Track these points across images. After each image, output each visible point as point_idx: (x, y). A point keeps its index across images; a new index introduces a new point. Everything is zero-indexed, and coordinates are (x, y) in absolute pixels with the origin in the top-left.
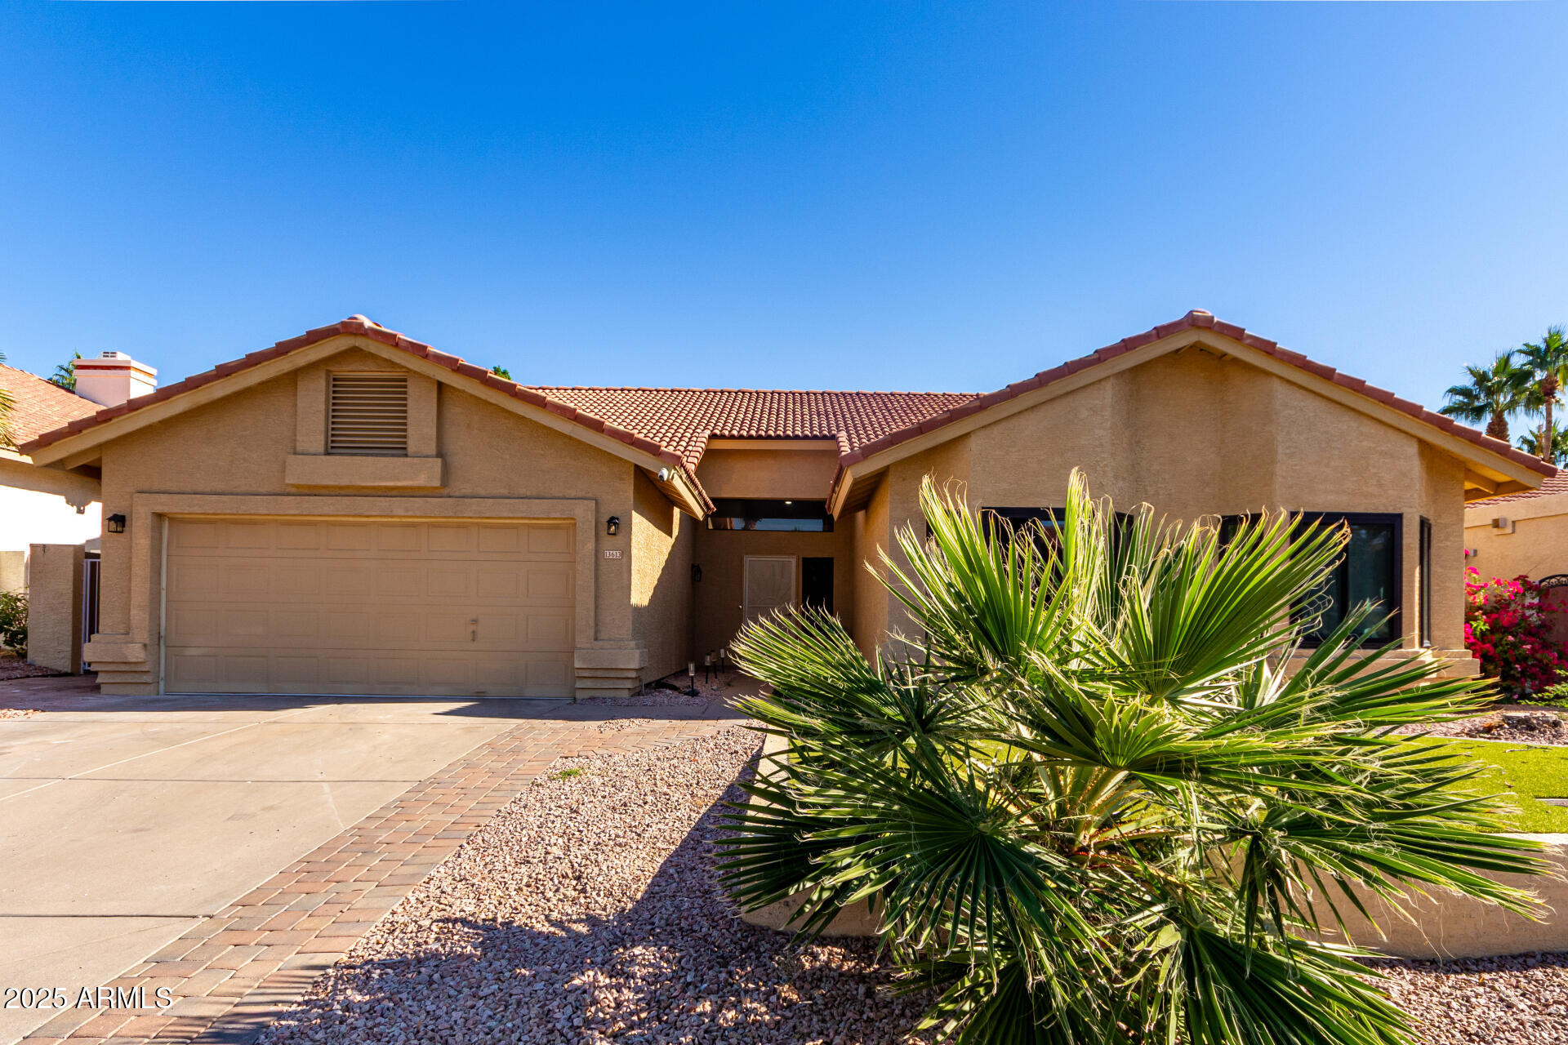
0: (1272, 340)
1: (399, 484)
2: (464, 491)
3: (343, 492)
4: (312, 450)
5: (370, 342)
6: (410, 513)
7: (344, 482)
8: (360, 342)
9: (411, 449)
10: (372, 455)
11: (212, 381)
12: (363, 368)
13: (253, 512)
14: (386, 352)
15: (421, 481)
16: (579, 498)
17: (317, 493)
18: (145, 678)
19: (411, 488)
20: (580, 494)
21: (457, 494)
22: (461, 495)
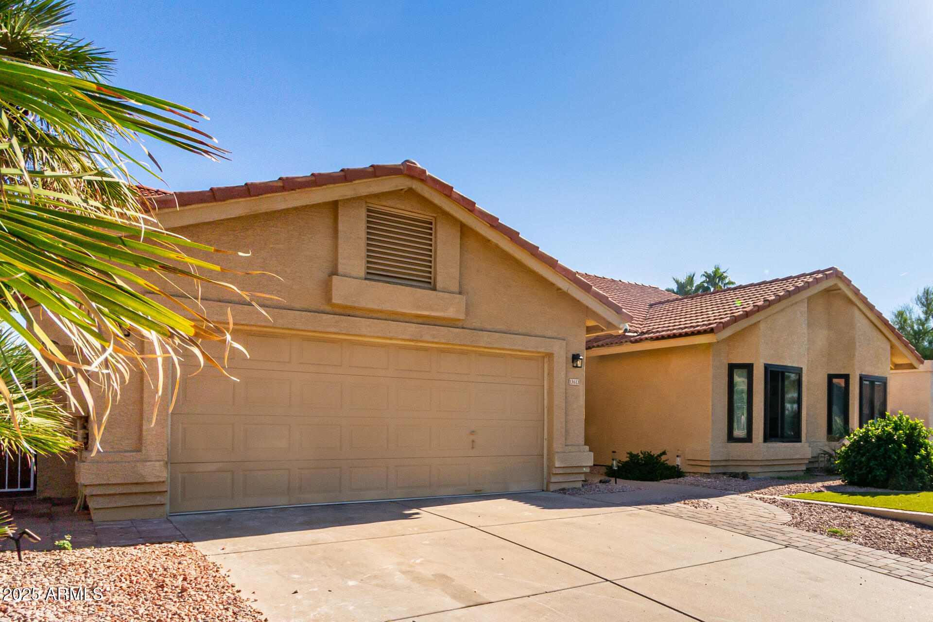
0: (859, 289)
1: (433, 314)
2: (474, 324)
3: (375, 315)
4: (354, 274)
5: (425, 187)
6: (436, 340)
7: (387, 307)
8: (417, 186)
9: (439, 285)
10: (411, 286)
11: (276, 192)
12: (399, 206)
13: (290, 327)
14: (438, 200)
15: (451, 313)
16: (553, 338)
17: (351, 313)
18: (158, 499)
19: (444, 319)
20: (555, 335)
21: (469, 326)
22: (472, 328)
